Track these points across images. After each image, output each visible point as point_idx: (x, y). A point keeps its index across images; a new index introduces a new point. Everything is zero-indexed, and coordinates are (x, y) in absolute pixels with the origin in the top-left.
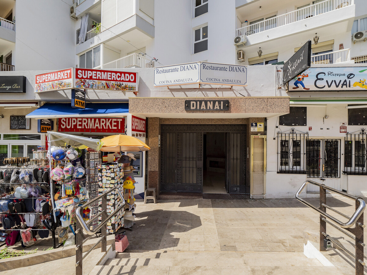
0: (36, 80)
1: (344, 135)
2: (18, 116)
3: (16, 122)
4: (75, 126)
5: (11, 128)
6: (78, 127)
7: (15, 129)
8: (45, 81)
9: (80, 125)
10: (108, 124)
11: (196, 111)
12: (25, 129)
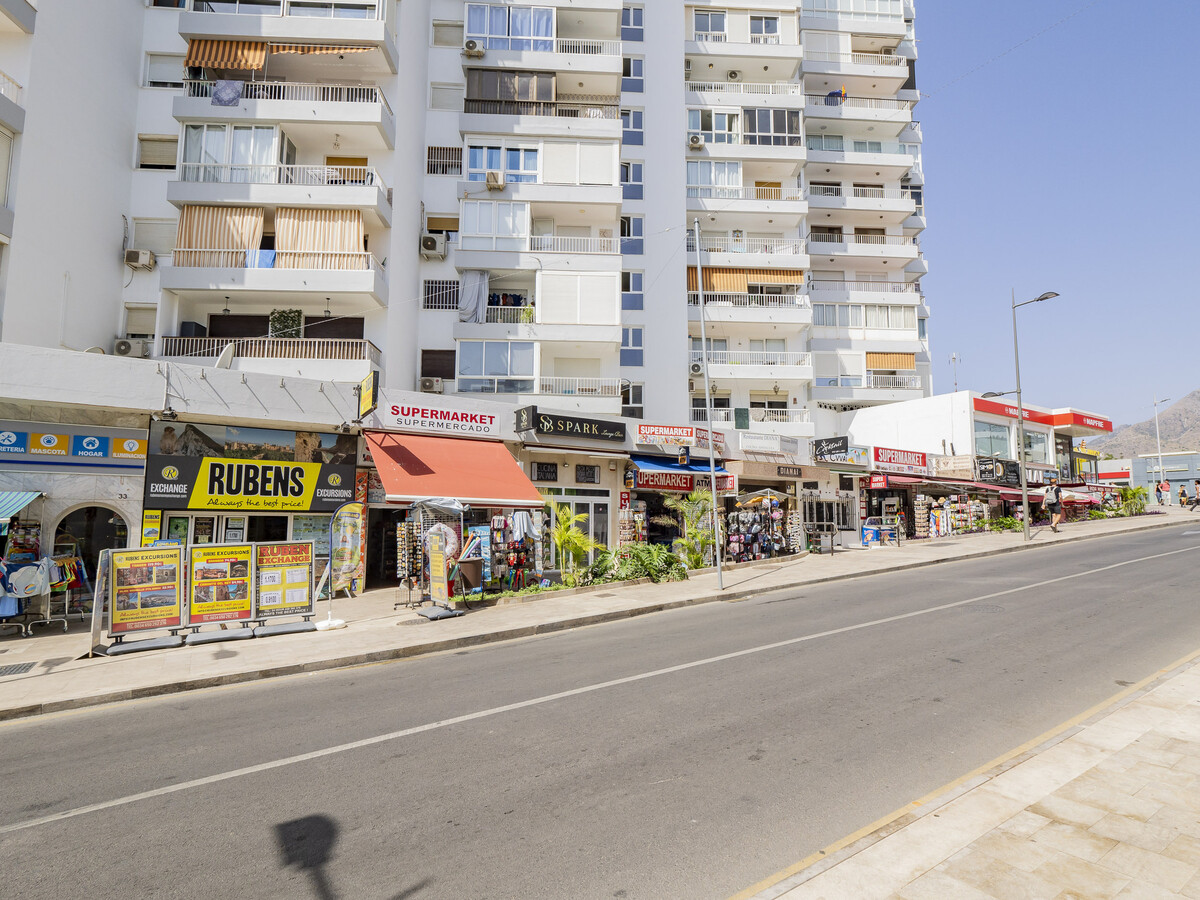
0: (640, 430)
1: (837, 498)
2: (585, 466)
3: (583, 474)
4: (647, 481)
5: (577, 481)
6: (651, 483)
7: (582, 482)
8: (653, 433)
9: (652, 481)
10: (678, 481)
11: (783, 475)
12: (593, 482)
